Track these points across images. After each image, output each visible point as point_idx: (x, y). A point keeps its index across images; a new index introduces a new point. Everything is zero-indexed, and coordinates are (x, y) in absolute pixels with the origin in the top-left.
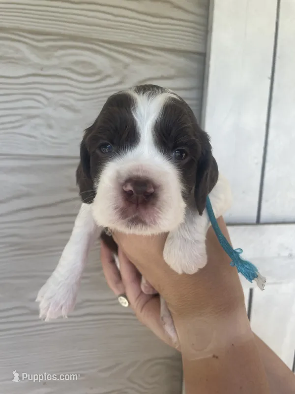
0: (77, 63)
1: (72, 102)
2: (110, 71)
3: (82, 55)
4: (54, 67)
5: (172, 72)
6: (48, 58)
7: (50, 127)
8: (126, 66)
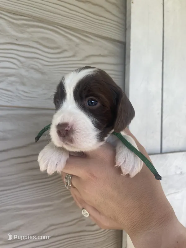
0: (43, 39)
1: (40, 66)
2: (66, 47)
3: (46, 33)
4: (27, 39)
5: (106, 52)
6: (22, 32)
7: (23, 84)
8: (77, 45)
